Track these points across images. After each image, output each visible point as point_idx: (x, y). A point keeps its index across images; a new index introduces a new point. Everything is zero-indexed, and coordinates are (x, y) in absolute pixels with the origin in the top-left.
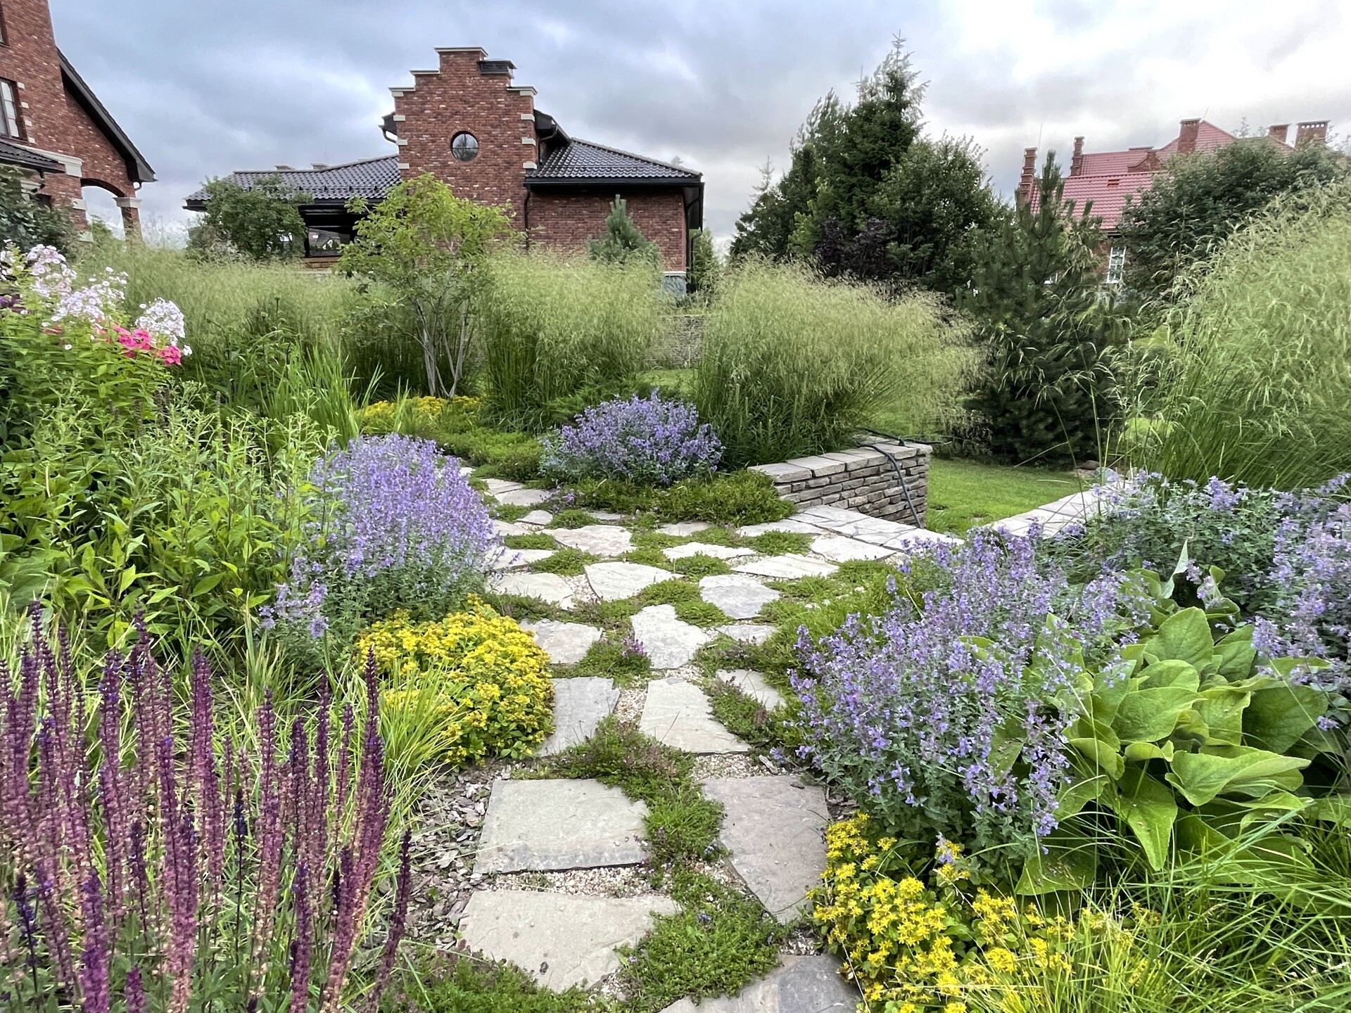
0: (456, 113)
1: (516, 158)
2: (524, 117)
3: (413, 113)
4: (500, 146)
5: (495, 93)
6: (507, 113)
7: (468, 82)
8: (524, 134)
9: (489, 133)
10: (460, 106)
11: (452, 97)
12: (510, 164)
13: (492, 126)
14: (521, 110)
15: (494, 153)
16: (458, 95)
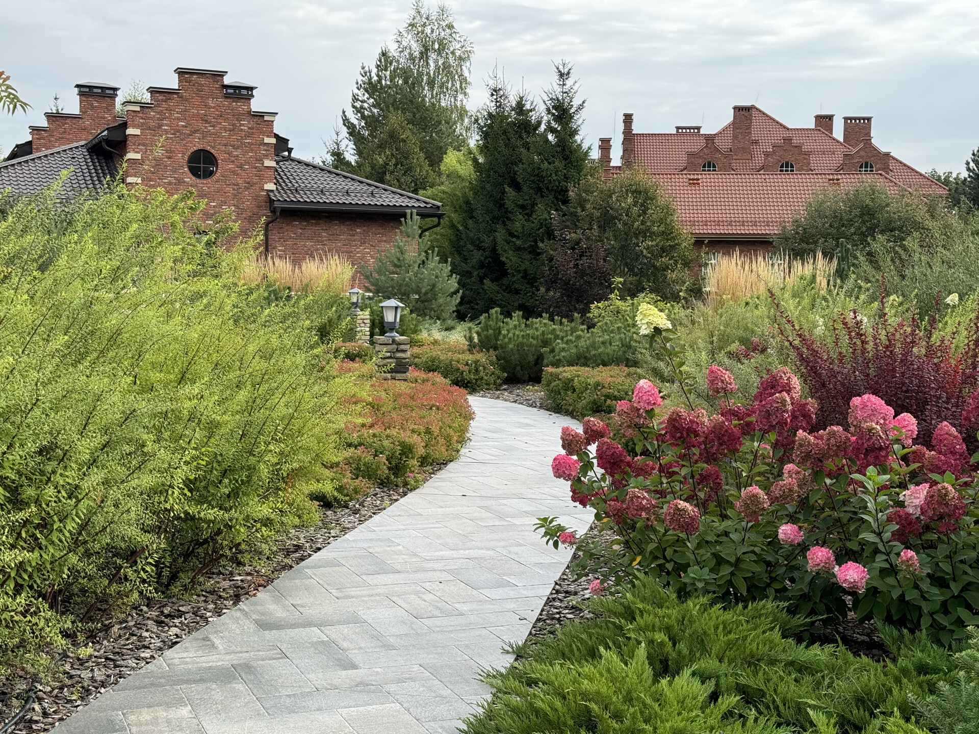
0: (196, 131)
1: (256, 180)
2: (267, 140)
3: (149, 129)
4: (241, 167)
5: (239, 116)
6: (249, 135)
7: (210, 102)
8: (266, 156)
9: (230, 154)
10: (200, 125)
11: (194, 116)
12: (250, 185)
13: (233, 146)
14: (263, 133)
15: (234, 172)
16: (198, 115)
